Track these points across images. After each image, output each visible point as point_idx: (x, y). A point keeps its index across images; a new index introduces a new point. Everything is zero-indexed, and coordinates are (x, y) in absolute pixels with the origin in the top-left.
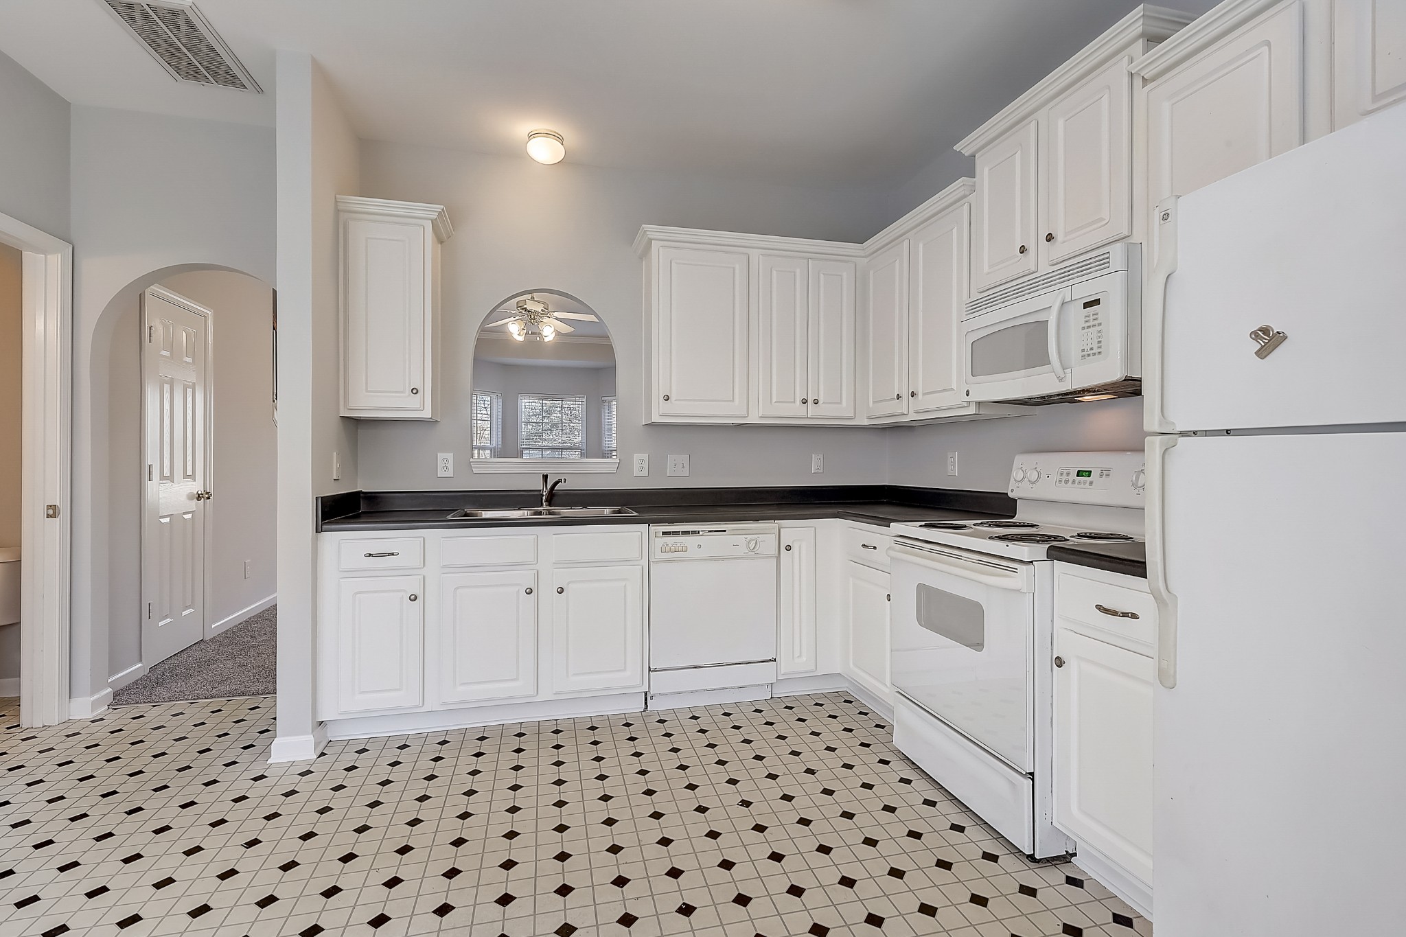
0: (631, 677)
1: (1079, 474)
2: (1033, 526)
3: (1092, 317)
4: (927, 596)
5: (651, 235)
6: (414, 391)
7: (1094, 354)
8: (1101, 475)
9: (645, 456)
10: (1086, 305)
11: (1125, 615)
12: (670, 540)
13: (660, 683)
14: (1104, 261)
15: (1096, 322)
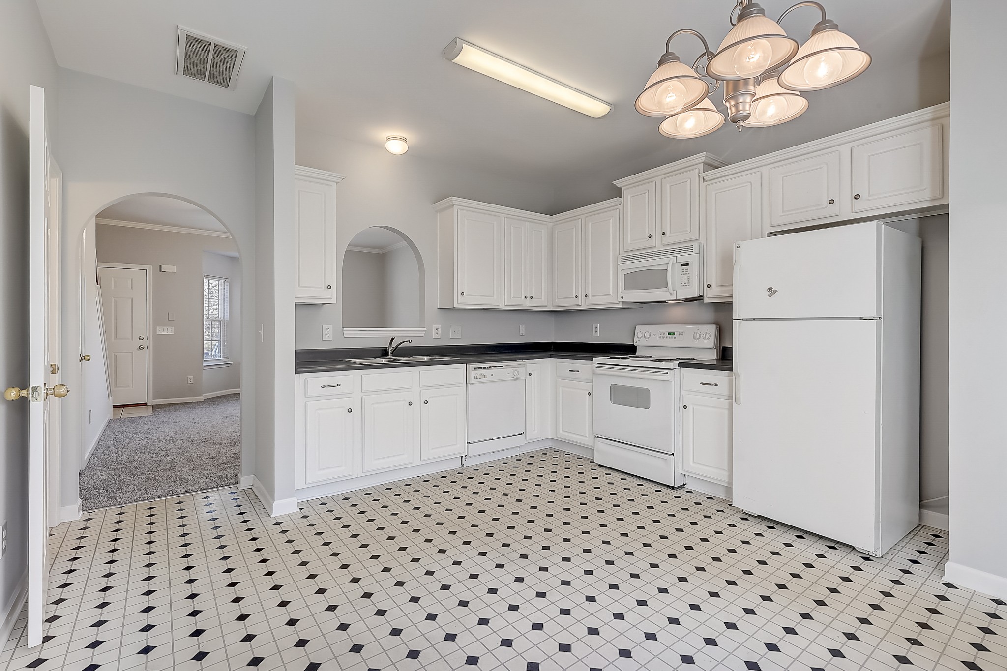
0: (460, 448)
1: (669, 334)
2: (651, 357)
3: (685, 271)
4: (614, 389)
5: (454, 202)
6: (329, 287)
7: (686, 285)
8: (679, 334)
9: (439, 327)
10: (683, 265)
11: (713, 385)
12: (479, 372)
13: (474, 450)
14: (690, 249)
15: (687, 273)
